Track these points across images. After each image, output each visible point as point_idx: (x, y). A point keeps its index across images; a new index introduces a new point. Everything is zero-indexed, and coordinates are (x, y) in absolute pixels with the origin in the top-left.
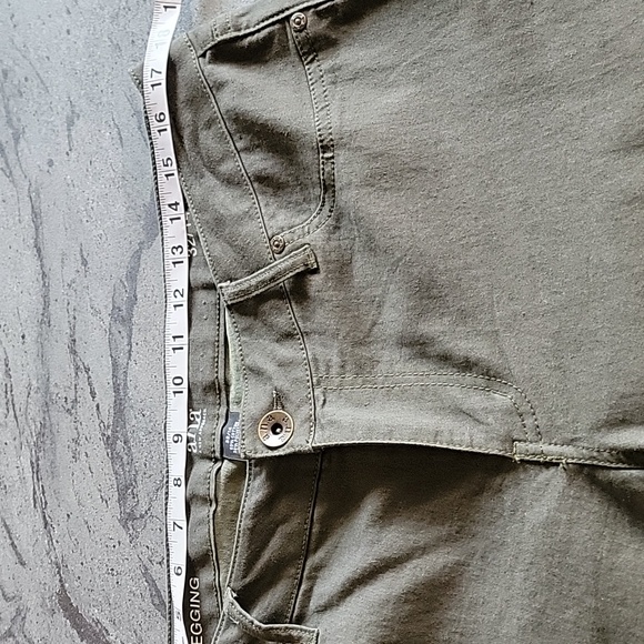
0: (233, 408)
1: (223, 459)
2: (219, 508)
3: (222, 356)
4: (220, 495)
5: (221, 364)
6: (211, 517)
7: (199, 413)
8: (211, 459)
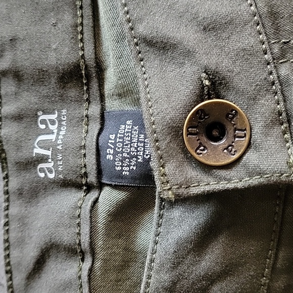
0: (112, 105)
1: (101, 186)
2: (98, 264)
3: (88, 22)
4: (100, 243)
5: (88, 35)
6: (85, 278)
7: (54, 117)
8: (79, 186)
